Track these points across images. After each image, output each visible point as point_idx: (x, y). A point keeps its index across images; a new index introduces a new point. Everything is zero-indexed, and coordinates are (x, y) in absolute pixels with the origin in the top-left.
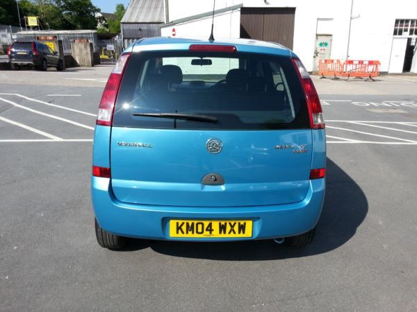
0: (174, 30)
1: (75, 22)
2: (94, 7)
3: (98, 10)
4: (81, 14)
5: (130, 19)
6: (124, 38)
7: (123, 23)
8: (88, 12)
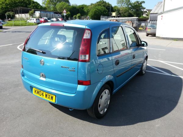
0: (162, 16)
1: (134, 14)
2: (143, 7)
3: (145, 8)
4: (137, 10)
5: (154, 11)
6: (150, 20)
7: (151, 14)
8: (140, 9)
